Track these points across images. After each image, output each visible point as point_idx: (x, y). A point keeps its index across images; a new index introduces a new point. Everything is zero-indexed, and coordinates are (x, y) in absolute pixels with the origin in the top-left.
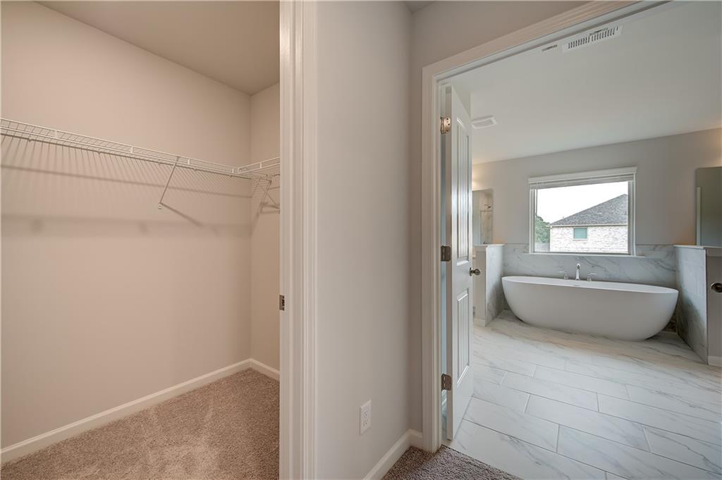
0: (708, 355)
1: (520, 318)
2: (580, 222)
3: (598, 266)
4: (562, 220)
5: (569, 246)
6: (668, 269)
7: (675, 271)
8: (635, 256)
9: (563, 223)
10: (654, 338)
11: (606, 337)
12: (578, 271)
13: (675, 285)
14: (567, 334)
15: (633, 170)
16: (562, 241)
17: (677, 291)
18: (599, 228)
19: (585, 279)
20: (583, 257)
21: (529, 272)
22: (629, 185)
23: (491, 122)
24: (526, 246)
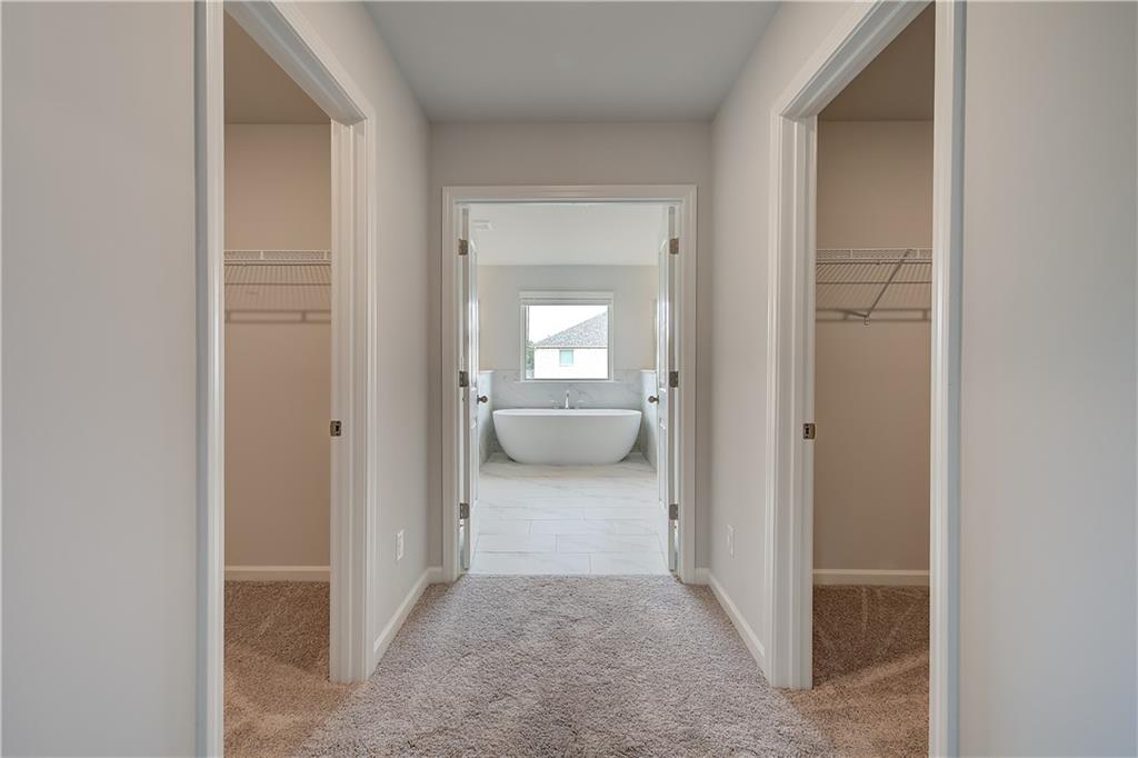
1: (512, 457)
2: (564, 344)
3: (584, 394)
4: (548, 340)
6: (635, 393)
7: (639, 394)
9: (547, 344)
10: (625, 459)
11: (591, 465)
12: (567, 399)
13: (641, 409)
17: (641, 414)
19: (573, 408)
21: (520, 404)
23: (486, 227)
24: (517, 373)
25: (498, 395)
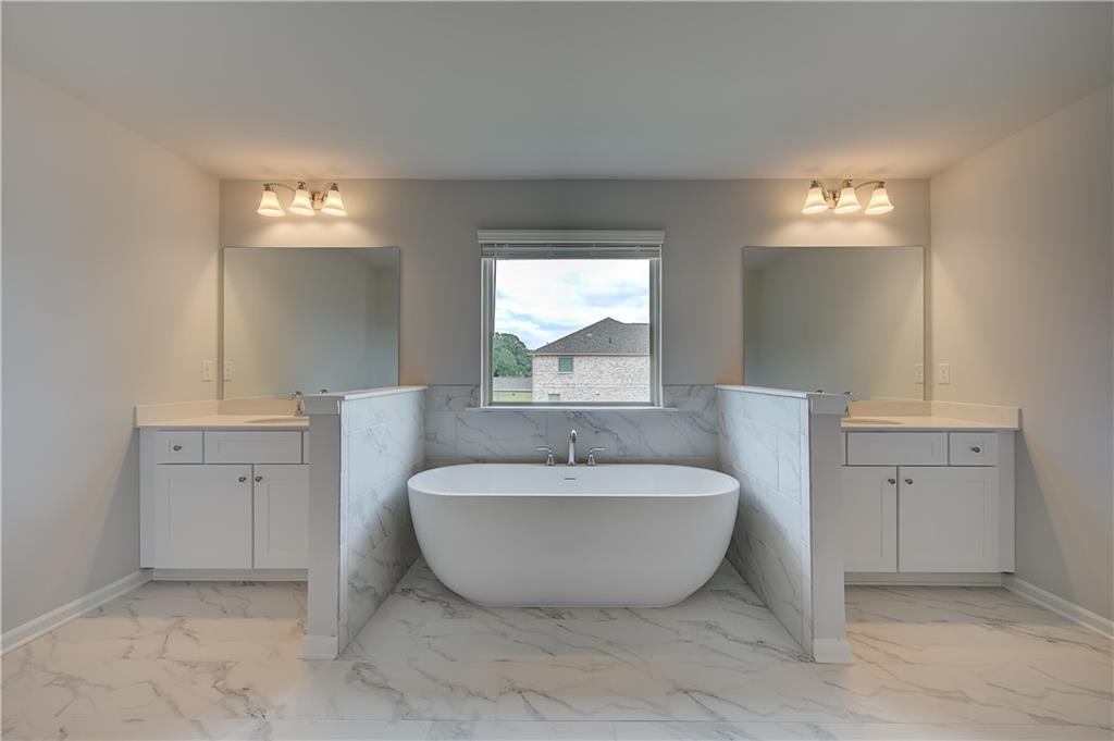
0: (813, 638)
2: (566, 350)
3: (607, 431)
5: (554, 382)
6: (708, 431)
7: (716, 433)
8: (661, 407)
9: (548, 350)
12: (572, 445)
15: (657, 237)
16: (546, 374)
19: (585, 462)
20: (580, 413)
22: (651, 265)
24: (472, 391)
25: (435, 434)
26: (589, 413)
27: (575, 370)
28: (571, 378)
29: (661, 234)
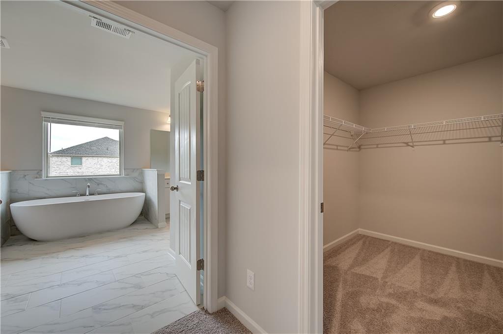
1: (33, 238)
2: (76, 153)
3: (102, 184)
4: (61, 150)
5: (67, 171)
6: (139, 182)
7: (142, 183)
8: (123, 176)
9: (62, 153)
10: (135, 223)
11: (109, 231)
12: (88, 189)
13: (142, 190)
14: (82, 238)
15: (122, 123)
16: (62, 167)
17: (144, 194)
18: (91, 158)
19: (93, 194)
20: (91, 179)
22: (120, 131)
24: (38, 172)
25: (17, 190)
26: (95, 178)
27: (83, 164)
28: (80, 169)
29: (123, 123)
